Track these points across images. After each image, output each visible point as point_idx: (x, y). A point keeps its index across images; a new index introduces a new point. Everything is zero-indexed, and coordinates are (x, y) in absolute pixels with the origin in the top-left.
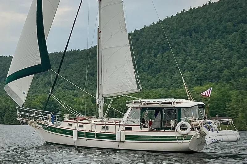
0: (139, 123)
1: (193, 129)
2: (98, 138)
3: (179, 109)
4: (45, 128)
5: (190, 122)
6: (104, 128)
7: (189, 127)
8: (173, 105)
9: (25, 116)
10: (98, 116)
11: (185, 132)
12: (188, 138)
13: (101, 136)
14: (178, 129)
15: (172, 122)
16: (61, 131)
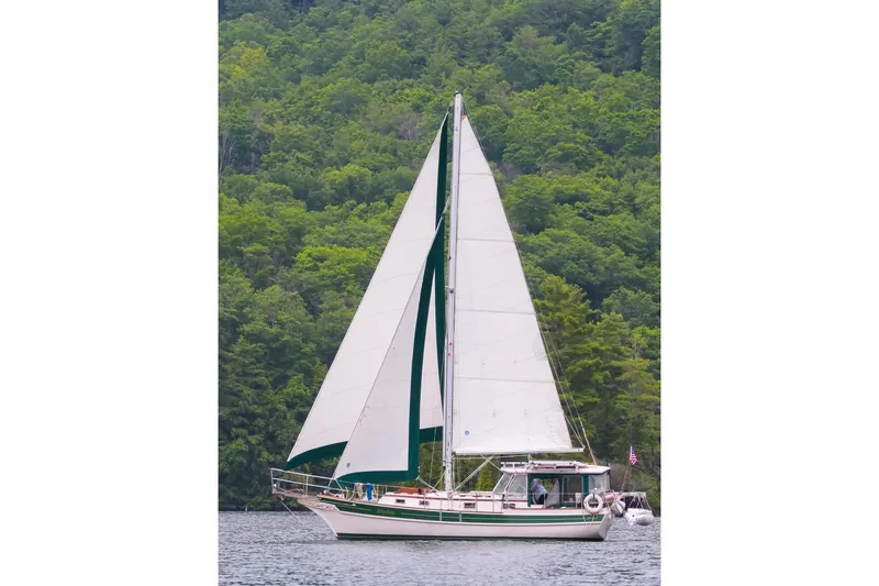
0: (525, 497)
1: (604, 506)
2: (463, 521)
3: (586, 476)
4: (341, 509)
5: (601, 495)
6: (467, 505)
7: (601, 503)
8: (577, 471)
9: (289, 486)
10: (442, 487)
11: (595, 510)
12: (598, 517)
13: (468, 518)
14: (587, 505)
15: (578, 495)
16: (393, 513)
